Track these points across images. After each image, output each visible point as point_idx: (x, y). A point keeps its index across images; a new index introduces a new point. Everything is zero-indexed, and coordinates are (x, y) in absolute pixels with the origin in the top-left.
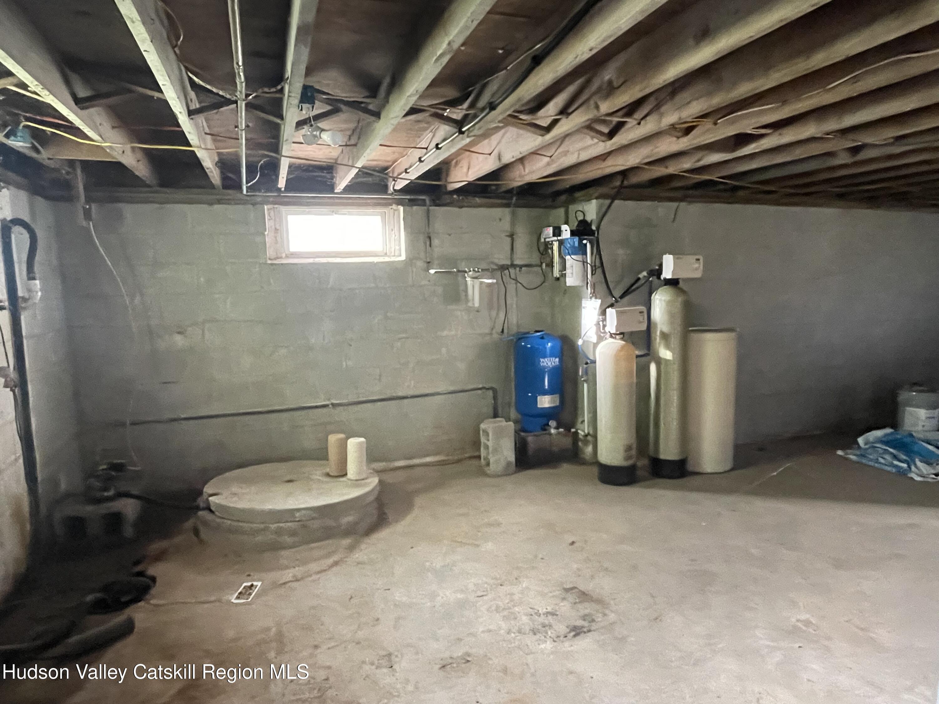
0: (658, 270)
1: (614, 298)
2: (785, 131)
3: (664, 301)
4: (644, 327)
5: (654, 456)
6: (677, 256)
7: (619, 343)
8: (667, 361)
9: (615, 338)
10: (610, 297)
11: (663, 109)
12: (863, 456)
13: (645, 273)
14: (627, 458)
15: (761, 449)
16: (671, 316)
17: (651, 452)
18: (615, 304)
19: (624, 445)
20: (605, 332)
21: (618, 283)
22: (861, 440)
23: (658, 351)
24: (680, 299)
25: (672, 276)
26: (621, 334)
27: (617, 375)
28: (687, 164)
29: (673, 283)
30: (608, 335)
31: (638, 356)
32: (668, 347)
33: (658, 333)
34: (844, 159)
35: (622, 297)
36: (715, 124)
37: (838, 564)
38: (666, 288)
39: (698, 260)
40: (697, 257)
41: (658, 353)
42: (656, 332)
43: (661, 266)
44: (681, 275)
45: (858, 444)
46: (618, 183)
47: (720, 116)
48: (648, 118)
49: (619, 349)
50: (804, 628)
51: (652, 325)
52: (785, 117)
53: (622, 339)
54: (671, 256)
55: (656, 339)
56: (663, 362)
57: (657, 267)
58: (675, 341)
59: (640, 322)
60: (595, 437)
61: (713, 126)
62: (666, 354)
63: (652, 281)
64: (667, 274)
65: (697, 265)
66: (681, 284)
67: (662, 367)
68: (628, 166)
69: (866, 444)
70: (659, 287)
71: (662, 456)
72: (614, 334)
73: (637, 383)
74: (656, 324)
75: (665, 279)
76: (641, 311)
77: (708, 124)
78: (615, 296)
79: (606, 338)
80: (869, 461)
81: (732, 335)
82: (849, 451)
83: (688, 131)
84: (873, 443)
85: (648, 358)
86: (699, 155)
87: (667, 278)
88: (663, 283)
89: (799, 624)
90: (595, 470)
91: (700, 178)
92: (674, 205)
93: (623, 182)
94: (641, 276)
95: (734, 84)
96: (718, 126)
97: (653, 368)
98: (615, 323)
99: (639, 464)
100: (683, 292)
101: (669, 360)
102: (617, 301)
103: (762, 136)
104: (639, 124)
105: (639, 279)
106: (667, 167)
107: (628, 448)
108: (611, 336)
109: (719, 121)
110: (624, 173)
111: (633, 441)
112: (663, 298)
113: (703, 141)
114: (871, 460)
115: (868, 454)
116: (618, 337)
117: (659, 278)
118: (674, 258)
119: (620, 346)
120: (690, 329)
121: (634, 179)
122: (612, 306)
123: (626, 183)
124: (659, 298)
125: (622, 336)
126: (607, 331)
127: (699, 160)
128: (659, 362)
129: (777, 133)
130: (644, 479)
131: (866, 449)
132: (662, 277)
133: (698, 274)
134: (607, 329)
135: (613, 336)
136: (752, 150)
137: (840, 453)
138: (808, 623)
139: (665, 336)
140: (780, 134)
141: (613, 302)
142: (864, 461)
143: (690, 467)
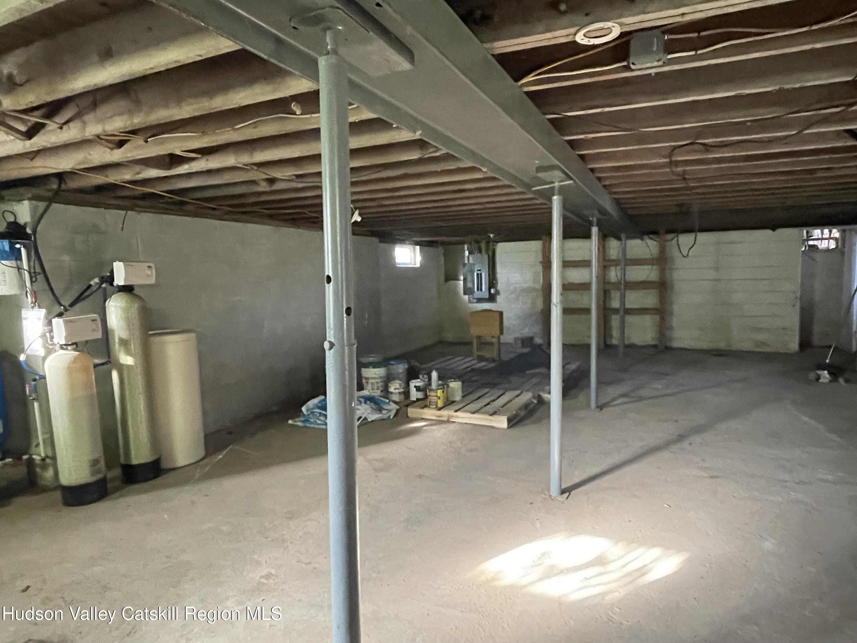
0: (109, 277)
1: (63, 306)
2: (211, 158)
3: (120, 307)
4: (99, 335)
5: (125, 463)
6: (127, 263)
7: (71, 354)
8: (128, 366)
9: (67, 349)
10: (57, 306)
11: (86, 118)
12: (307, 421)
13: (97, 280)
14: (93, 474)
15: (230, 433)
16: (128, 321)
17: (122, 461)
18: (65, 313)
19: (90, 461)
20: (54, 344)
21: (67, 289)
22: (304, 409)
23: (118, 357)
24: (136, 305)
25: (125, 283)
26: (72, 344)
27: (72, 387)
28: (127, 175)
29: (127, 289)
30: (57, 347)
31: (96, 366)
32: (128, 352)
33: (117, 340)
34: (263, 187)
35: (72, 305)
36: (146, 142)
37: (291, 516)
38: (120, 295)
39: (149, 267)
40: (148, 264)
41: (119, 359)
42: (114, 339)
43: (112, 272)
44: (133, 281)
45: (302, 412)
46: (55, 186)
47: (149, 135)
48: (71, 124)
49: (72, 360)
50: (265, 581)
51: (109, 332)
52: (205, 145)
53: (75, 350)
54: (121, 264)
55: (114, 345)
56: (125, 367)
57: (108, 274)
58: (135, 346)
59: (94, 330)
60: (54, 458)
61: (144, 143)
62: (127, 360)
63: (105, 288)
64: (119, 280)
65: (149, 272)
66: (136, 291)
67: (125, 372)
68: (60, 169)
69: (308, 411)
70: (113, 294)
71: (135, 461)
72: (65, 345)
73: (98, 393)
74: (113, 331)
75: (118, 286)
76: (93, 319)
77: (138, 141)
78: (63, 303)
79: (55, 350)
80: (311, 424)
81: (193, 335)
82: (297, 419)
83: (121, 144)
84: (312, 409)
85: (110, 365)
86: (137, 168)
87: (120, 284)
88: (117, 289)
89: (263, 580)
90: (58, 495)
91: (143, 190)
92: (123, 212)
93: (60, 186)
94: (92, 283)
95: (152, 108)
96: (148, 143)
97: (115, 375)
98: (64, 334)
99: (110, 475)
100: (139, 297)
101: (132, 366)
102: (66, 310)
103: (193, 159)
104: (61, 128)
105: (90, 286)
106: (107, 176)
107: (95, 463)
108: (62, 347)
109: (149, 140)
110: (60, 176)
111: (99, 453)
112: (118, 305)
113: (137, 156)
114: (312, 423)
115: (310, 418)
116: (69, 348)
117: (111, 284)
118: (124, 264)
119: (73, 357)
120: (150, 333)
121: (73, 184)
122: (60, 315)
123: (63, 186)
124: (113, 304)
125: (75, 346)
126: (56, 343)
127: (138, 173)
128: (120, 368)
129: (205, 158)
130: (116, 490)
131: (309, 415)
132: (115, 283)
133: (152, 281)
134: (55, 341)
135: (65, 347)
136: (186, 170)
137: (290, 422)
138: (268, 576)
139: (124, 343)
140: (207, 160)
141: (62, 310)
142: (308, 425)
143: (165, 465)
